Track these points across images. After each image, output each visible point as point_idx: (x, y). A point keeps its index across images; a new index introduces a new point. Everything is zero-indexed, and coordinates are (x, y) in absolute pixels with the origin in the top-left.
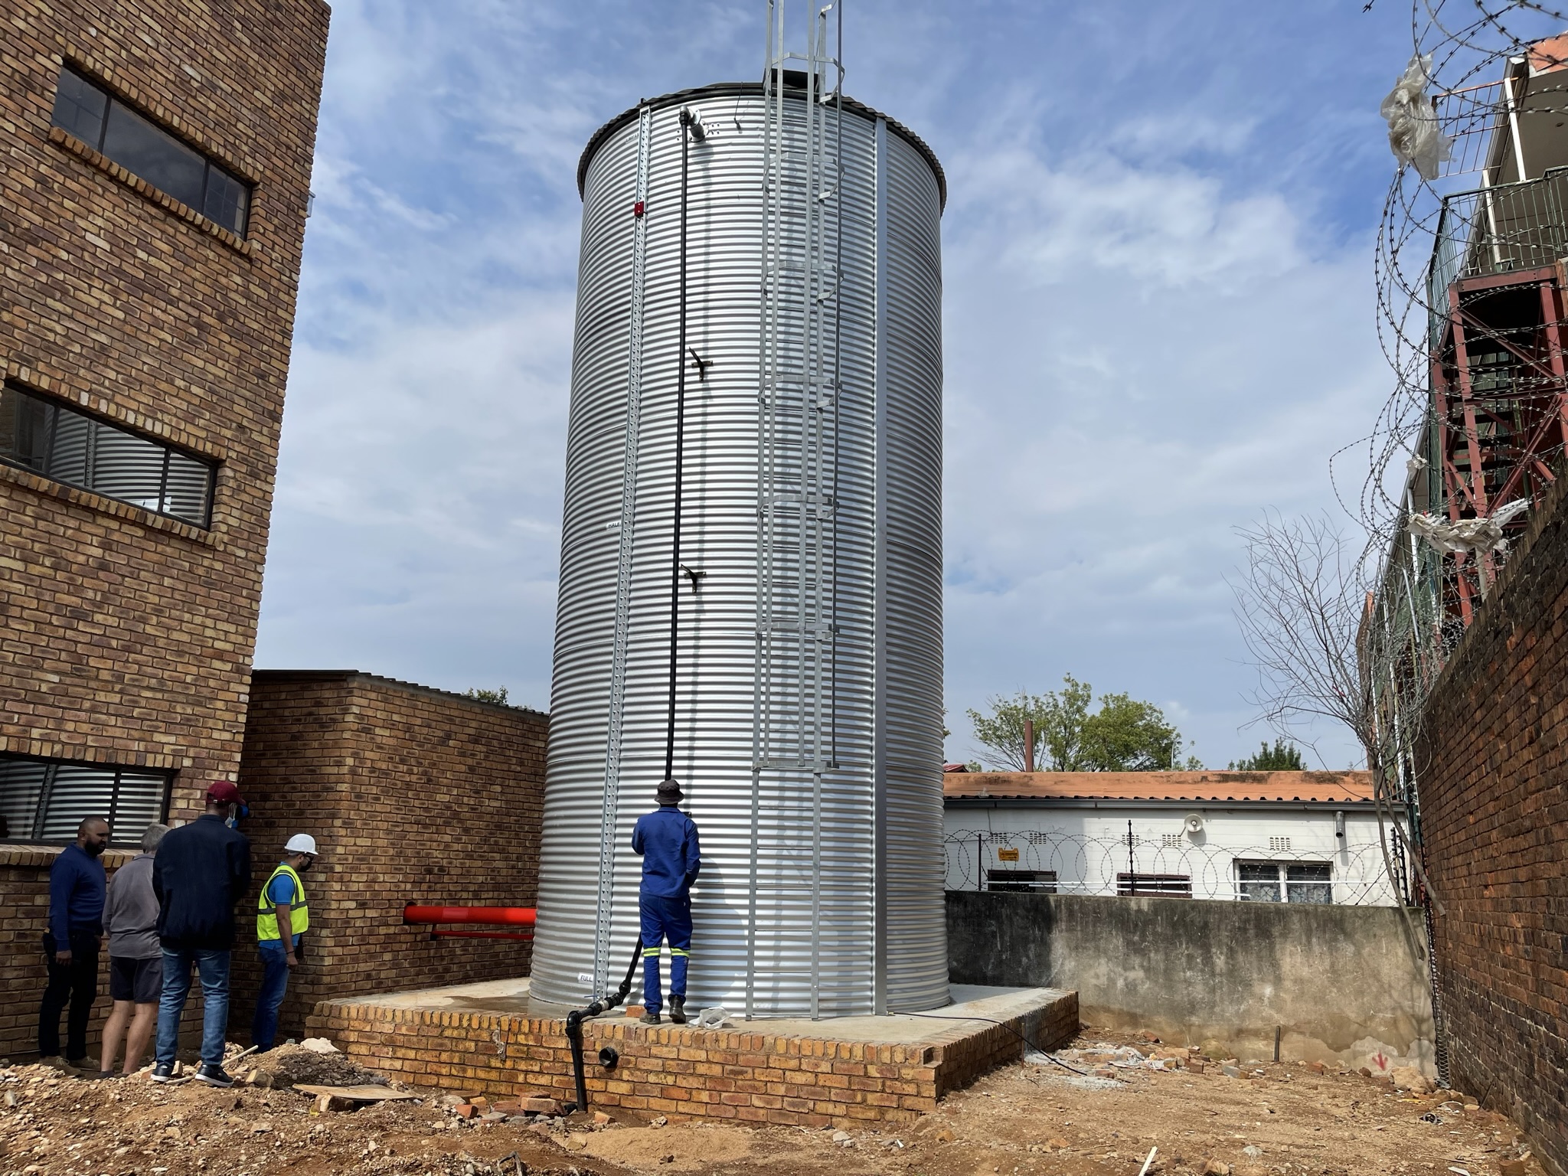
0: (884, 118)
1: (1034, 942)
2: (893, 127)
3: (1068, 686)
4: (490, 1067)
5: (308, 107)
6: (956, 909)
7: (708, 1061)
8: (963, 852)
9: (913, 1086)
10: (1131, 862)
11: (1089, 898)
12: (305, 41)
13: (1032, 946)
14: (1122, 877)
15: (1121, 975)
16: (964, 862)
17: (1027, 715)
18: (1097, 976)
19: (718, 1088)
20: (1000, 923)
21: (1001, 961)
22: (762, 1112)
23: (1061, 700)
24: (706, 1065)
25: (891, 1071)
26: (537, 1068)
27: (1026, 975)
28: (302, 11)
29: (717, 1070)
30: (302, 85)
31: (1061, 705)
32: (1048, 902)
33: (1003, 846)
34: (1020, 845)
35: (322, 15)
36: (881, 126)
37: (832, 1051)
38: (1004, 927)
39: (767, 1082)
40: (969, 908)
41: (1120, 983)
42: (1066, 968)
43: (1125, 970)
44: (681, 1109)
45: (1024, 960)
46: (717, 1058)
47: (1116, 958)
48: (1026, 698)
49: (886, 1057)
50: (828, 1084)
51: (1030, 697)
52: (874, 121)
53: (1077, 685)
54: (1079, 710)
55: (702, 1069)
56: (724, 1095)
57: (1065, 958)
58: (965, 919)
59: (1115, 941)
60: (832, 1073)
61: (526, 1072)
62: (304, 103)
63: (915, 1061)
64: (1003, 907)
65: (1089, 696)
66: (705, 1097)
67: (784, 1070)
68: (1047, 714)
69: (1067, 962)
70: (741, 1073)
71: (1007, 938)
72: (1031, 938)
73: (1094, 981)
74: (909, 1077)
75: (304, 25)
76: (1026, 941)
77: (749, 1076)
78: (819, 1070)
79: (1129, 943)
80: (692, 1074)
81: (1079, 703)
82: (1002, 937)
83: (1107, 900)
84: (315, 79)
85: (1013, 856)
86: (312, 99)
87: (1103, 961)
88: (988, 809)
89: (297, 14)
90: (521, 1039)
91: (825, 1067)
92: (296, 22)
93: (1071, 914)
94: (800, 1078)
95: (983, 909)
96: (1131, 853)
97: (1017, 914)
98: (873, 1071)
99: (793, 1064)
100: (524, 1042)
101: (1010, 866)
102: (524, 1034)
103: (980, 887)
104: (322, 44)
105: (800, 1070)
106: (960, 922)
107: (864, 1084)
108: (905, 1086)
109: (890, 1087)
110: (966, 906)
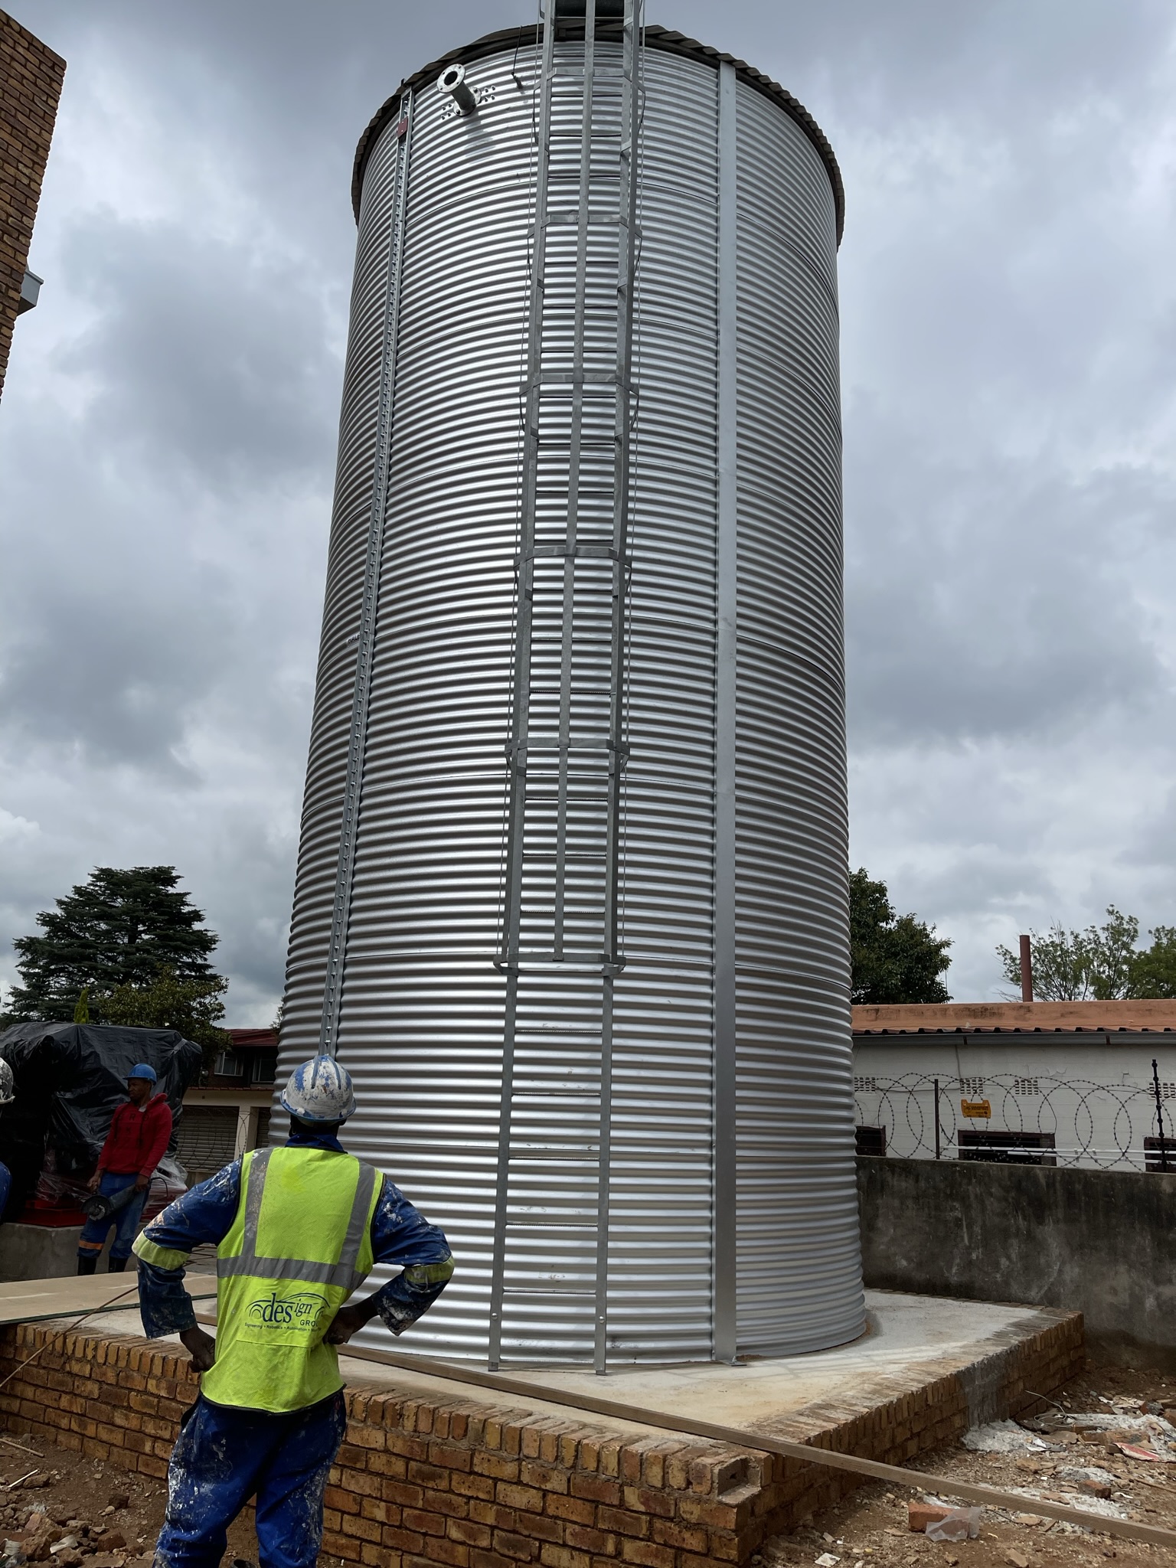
0: (731, 62)
1: (1017, 1235)
2: (747, 76)
3: (1111, 920)
4: (113, 1424)
5: (27, 171)
6: (904, 1184)
7: (386, 1451)
8: (913, 1105)
9: (700, 1535)
10: (1160, 1121)
11: (1096, 1174)
12: (26, 96)
13: (1014, 1242)
14: (1149, 1143)
15: (1150, 1291)
16: (915, 1118)
17: (1065, 953)
18: (1114, 1291)
19: (399, 1500)
20: (967, 1208)
21: (971, 1262)
22: (461, 1549)
23: (1103, 937)
24: (384, 1458)
25: (663, 1503)
26: (167, 1435)
27: (1007, 1283)
28: (23, 61)
29: (399, 1467)
30: (20, 146)
31: (1103, 941)
32: (1036, 1176)
33: (968, 1098)
34: (991, 1094)
35: (52, 68)
36: (727, 75)
37: (568, 1455)
38: (973, 1213)
39: (470, 1498)
40: (922, 1184)
41: (1150, 1302)
42: (1067, 1277)
43: (1157, 1283)
44: (347, 1528)
45: (1004, 1262)
46: (398, 1447)
47: (1142, 1264)
48: (1063, 933)
49: (655, 1476)
50: (561, 1513)
51: (1067, 933)
52: (717, 68)
53: (1122, 918)
54: (1125, 946)
55: (377, 1463)
56: (407, 1511)
57: (1063, 1263)
58: (916, 1199)
59: (1138, 1238)
60: (568, 1494)
61: (156, 1438)
62: (21, 166)
63: (703, 1489)
64: (969, 1183)
65: (1136, 931)
66: (380, 1514)
67: (496, 1480)
68: (1088, 952)
69: (1067, 1268)
70: (432, 1477)
71: (977, 1229)
72: (1013, 1230)
73: (1110, 1298)
74: (693, 1519)
75: (23, 77)
76: (1005, 1234)
77: (443, 1484)
78: (548, 1486)
79: (1160, 1243)
80: (363, 1471)
81: (1125, 939)
82: (970, 1227)
83: (1126, 1178)
84: (39, 141)
85: (983, 1110)
86: (34, 163)
87: (1122, 1268)
88: (956, 1047)
89: (15, 64)
90: (152, 1386)
91: (557, 1483)
92: (13, 73)
93: (1071, 1198)
94: (519, 1498)
95: (942, 1186)
96: (1159, 1108)
97: (991, 1195)
98: (632, 1497)
99: (509, 1470)
100: (155, 1391)
101: (980, 1124)
102: (155, 1377)
103: (938, 1154)
104: (51, 102)
105: (519, 1483)
106: (910, 1203)
107: (619, 1521)
108: (687, 1535)
109: (661, 1532)
110: (917, 1181)
